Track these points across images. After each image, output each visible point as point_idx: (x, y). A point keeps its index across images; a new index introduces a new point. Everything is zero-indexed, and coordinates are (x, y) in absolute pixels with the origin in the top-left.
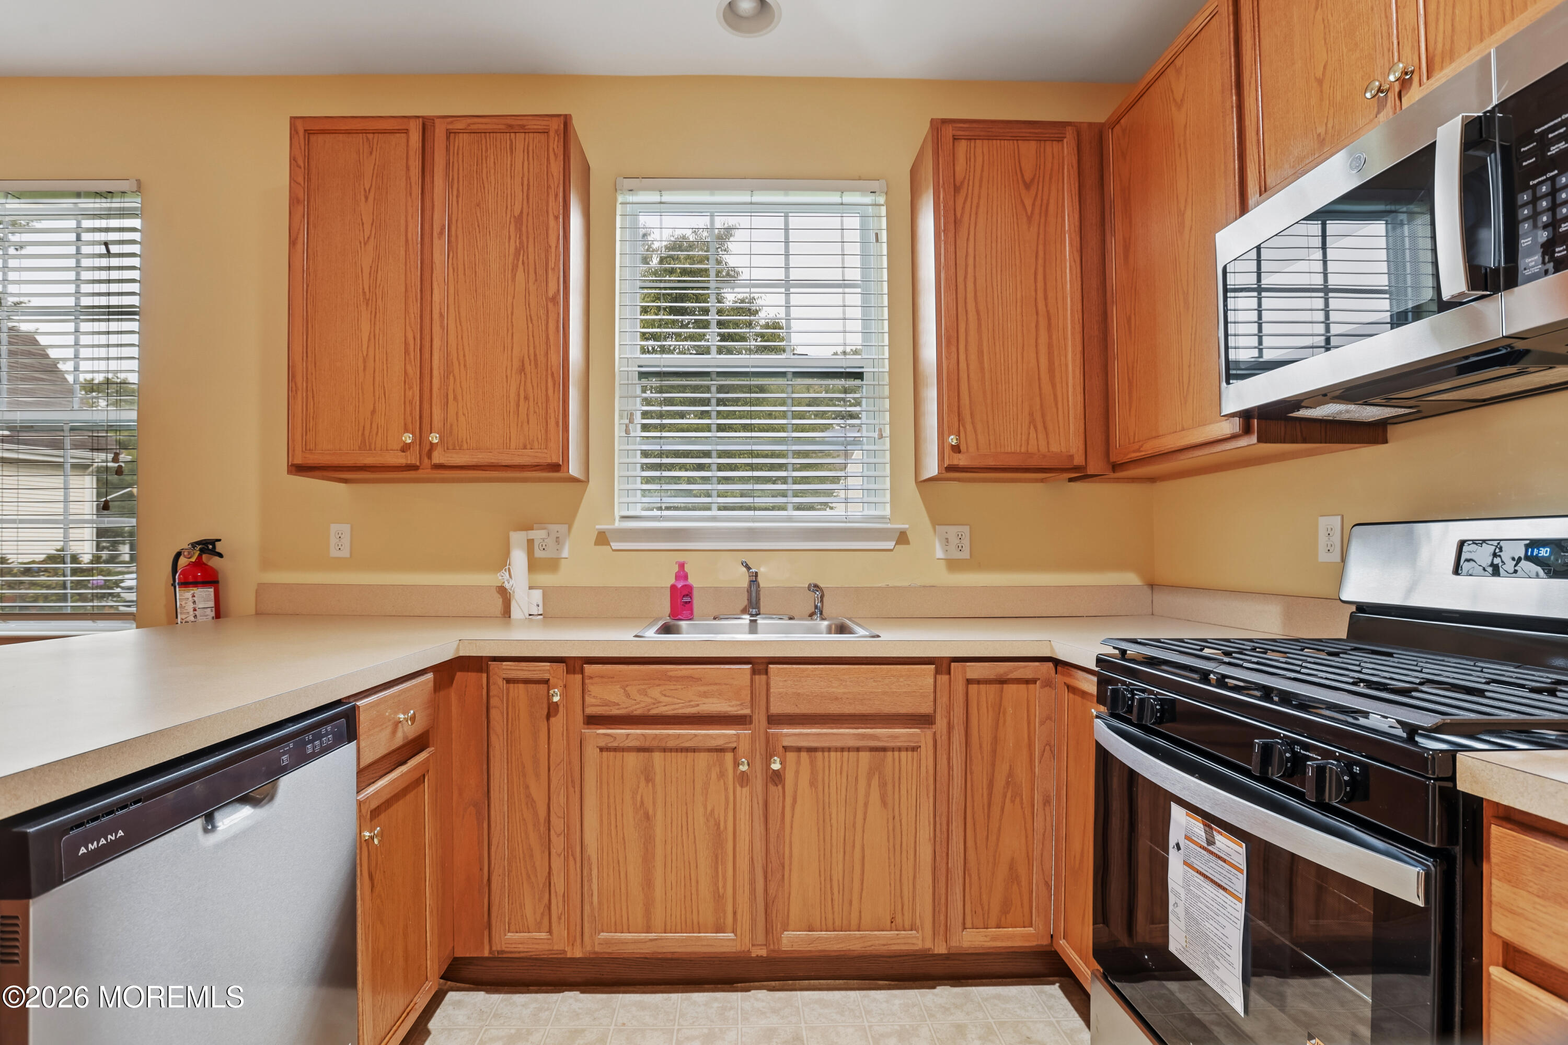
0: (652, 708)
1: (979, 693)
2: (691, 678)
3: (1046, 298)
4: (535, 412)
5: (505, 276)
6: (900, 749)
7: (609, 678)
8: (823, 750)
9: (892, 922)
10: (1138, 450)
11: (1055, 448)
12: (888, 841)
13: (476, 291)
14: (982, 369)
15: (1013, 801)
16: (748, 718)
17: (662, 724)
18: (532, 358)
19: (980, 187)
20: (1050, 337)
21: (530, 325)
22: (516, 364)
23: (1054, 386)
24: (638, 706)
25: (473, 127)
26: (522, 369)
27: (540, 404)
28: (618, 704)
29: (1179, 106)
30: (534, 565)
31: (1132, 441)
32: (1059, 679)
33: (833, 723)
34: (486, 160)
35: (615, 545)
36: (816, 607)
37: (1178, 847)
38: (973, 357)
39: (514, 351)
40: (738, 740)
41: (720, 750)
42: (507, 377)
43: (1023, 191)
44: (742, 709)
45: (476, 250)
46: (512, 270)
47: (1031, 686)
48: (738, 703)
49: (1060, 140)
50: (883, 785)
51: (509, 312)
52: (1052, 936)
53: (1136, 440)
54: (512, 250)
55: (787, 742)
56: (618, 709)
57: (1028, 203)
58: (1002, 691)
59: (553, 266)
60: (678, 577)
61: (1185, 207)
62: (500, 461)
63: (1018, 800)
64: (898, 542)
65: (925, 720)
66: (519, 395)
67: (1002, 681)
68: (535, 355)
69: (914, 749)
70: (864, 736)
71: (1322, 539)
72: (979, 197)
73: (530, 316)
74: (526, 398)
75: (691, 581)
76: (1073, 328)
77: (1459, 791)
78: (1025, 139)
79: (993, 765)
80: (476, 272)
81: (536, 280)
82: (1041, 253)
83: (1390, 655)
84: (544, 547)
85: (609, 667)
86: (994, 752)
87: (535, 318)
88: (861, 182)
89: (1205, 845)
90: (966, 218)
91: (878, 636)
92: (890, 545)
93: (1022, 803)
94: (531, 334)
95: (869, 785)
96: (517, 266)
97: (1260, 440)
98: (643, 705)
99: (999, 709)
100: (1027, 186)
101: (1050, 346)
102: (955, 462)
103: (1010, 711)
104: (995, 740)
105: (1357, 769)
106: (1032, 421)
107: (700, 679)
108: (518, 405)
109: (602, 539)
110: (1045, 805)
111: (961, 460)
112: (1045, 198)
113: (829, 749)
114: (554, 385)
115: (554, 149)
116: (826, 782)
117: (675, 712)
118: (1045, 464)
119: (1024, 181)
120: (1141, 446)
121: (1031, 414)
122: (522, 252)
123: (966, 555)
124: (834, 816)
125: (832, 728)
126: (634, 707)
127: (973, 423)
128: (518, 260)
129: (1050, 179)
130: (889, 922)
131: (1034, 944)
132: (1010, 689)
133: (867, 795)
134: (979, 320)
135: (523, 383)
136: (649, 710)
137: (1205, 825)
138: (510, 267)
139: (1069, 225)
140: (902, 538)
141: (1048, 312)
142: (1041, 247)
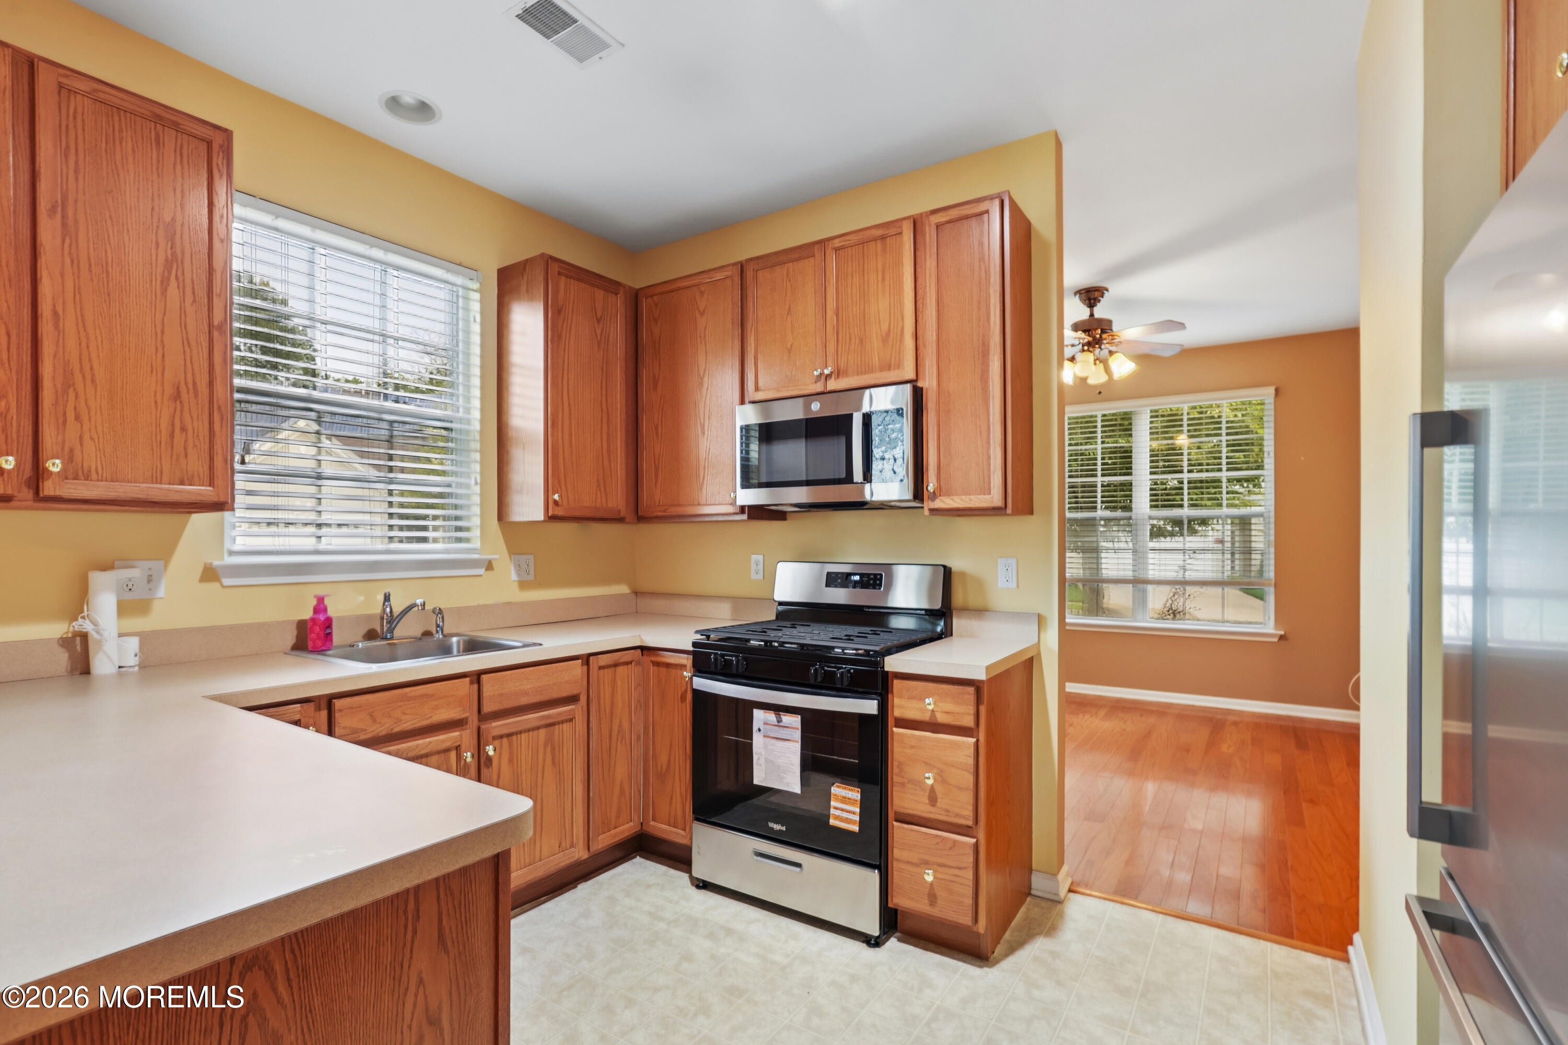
0: (394, 728)
1: (604, 674)
2: (427, 696)
3: (607, 401)
4: (195, 446)
5: (151, 286)
6: (562, 722)
7: (357, 708)
8: (516, 733)
9: (559, 847)
10: (664, 511)
11: (610, 505)
12: (557, 789)
13: (109, 295)
14: (571, 446)
15: (621, 743)
16: (465, 720)
17: (399, 739)
18: (191, 386)
19: (572, 314)
20: (608, 428)
21: (188, 350)
22: (169, 390)
23: (610, 461)
24: (383, 728)
25: (102, 95)
26: (177, 396)
27: (201, 438)
28: (365, 730)
29: (702, 314)
30: (124, 609)
31: (657, 504)
32: (647, 659)
33: (521, 712)
34: (121, 143)
35: (226, 581)
36: (438, 626)
37: (759, 730)
38: (566, 437)
39: (166, 375)
40: (461, 740)
41: (447, 751)
42: (156, 402)
43: (596, 324)
44: (464, 713)
45: (108, 246)
46: (162, 282)
47: (630, 666)
48: (461, 709)
49: (616, 294)
50: (553, 750)
51: (159, 330)
52: (642, 823)
53: (661, 504)
54: (161, 258)
55: (496, 733)
56: (366, 734)
57: (599, 332)
58: (615, 671)
59: (218, 292)
60: (316, 610)
61: (704, 374)
62: (149, 497)
63: (624, 741)
64: (487, 569)
65: (573, 699)
66: (173, 425)
67: (616, 665)
68: (194, 384)
69: (571, 720)
70: (544, 717)
71: (753, 566)
72: (571, 322)
73: (188, 339)
74: (183, 429)
75: (331, 612)
76: (621, 424)
77: (888, 672)
78: (598, 287)
79: (612, 721)
80: (107, 272)
81: (194, 301)
82: (605, 370)
83: (809, 626)
84: (130, 586)
85: (357, 698)
86: (612, 712)
87: (193, 343)
88: (460, 267)
89: (777, 724)
90: (564, 333)
91: (541, 645)
92: (481, 571)
93: (626, 742)
94: (188, 359)
95: (545, 753)
96: (169, 279)
97: (749, 518)
98: (387, 725)
99: (614, 682)
100: (598, 321)
101: (608, 435)
102: (556, 513)
103: (619, 683)
104: (612, 704)
105: (852, 671)
106: (599, 485)
107: (433, 696)
108: (172, 435)
109: (210, 574)
110: (637, 741)
111: (559, 512)
112: (608, 331)
113: (521, 732)
114: (222, 419)
115: (218, 164)
116: (519, 756)
117: (414, 726)
118: (606, 516)
119: (597, 318)
120: (667, 509)
121: (598, 481)
122: (175, 265)
123: (531, 577)
124: (524, 782)
125: (523, 715)
126: (379, 730)
127: (566, 485)
128: (170, 273)
129: (611, 318)
130: (558, 847)
131: (634, 831)
132: (620, 669)
133: (544, 760)
134: (570, 410)
135: (178, 412)
136: (392, 729)
137: (776, 714)
138: (159, 279)
139: (620, 353)
140: (489, 566)
141: (608, 410)
142: (605, 365)
